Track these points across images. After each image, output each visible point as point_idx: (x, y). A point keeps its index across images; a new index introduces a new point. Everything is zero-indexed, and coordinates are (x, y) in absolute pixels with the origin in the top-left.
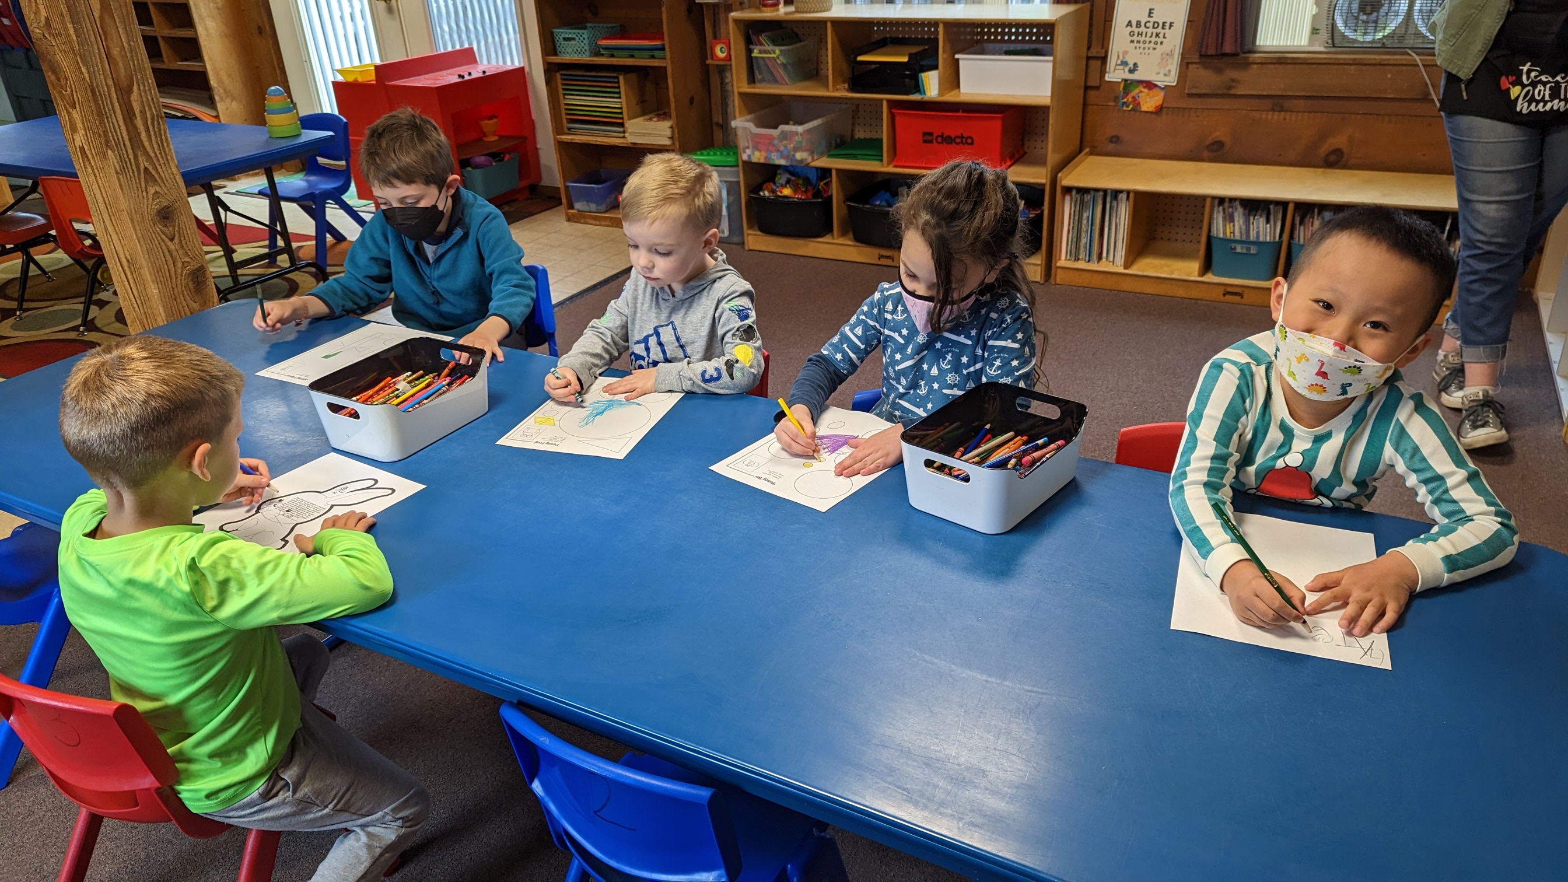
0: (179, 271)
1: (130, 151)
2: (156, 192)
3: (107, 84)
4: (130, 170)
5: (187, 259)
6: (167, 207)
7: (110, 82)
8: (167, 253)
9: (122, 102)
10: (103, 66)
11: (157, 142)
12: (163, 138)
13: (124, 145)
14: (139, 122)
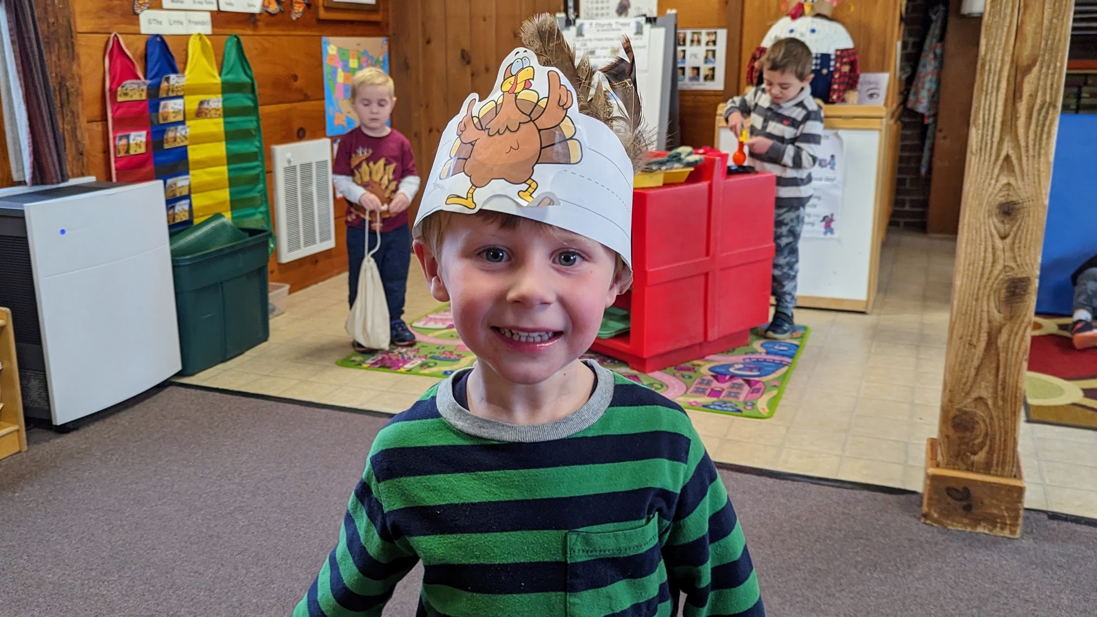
0: (996, 272)
1: (997, 133)
2: (1009, 184)
3: (1003, 60)
4: (988, 154)
5: (1013, 264)
6: (1014, 203)
7: (1008, 59)
8: (990, 250)
9: (1012, 79)
10: (1007, 41)
11: (1035, 132)
12: (1046, 129)
13: (993, 127)
14: (1022, 107)
